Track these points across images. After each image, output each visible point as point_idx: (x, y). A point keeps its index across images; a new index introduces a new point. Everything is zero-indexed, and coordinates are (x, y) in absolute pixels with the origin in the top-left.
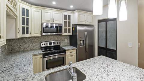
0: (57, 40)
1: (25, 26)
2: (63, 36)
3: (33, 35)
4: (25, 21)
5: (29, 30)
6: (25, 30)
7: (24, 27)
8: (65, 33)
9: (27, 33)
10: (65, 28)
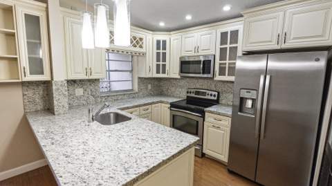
0: (214, 89)
1: (161, 63)
2: (216, 81)
3: (172, 76)
4: (161, 57)
6: (161, 68)
7: (159, 65)
8: (220, 75)
9: (164, 72)
10: (220, 64)
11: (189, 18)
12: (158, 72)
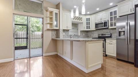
0: (109, 33)
1: (88, 25)
2: (109, 29)
3: (92, 30)
4: (88, 23)
5: (90, 27)
6: (88, 27)
8: (111, 26)
9: (89, 28)
10: (110, 23)
11: (98, 9)
12: (87, 28)
